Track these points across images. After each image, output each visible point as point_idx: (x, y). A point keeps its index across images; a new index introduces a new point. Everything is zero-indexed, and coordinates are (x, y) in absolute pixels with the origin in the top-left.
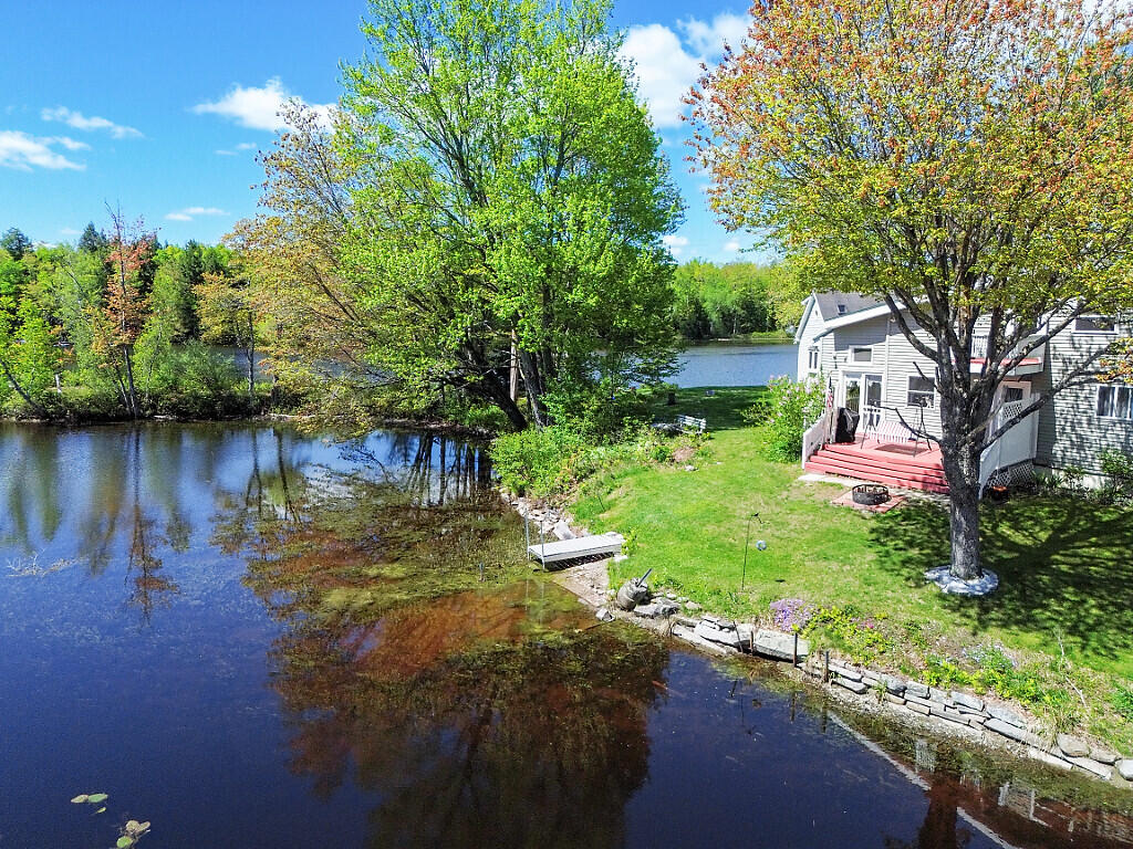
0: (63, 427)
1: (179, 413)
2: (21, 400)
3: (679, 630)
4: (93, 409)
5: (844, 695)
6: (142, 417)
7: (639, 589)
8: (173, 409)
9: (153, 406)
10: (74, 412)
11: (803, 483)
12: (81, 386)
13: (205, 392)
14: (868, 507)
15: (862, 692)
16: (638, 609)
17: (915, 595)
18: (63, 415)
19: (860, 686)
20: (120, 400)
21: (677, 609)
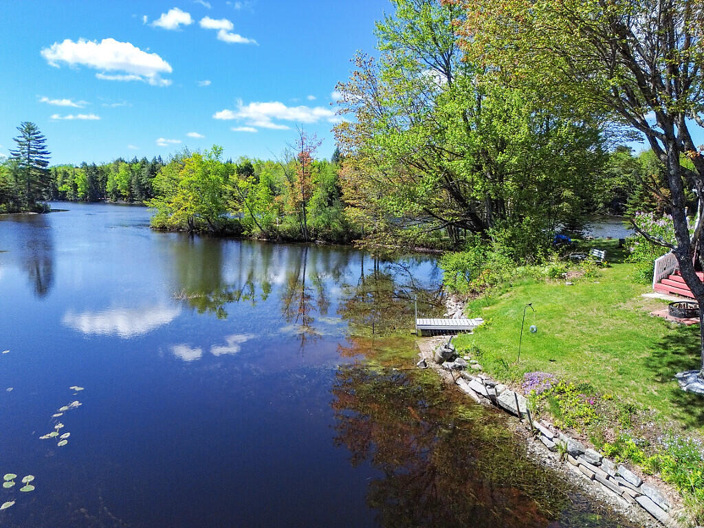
0: (275, 243)
1: (327, 240)
2: (259, 229)
3: (461, 382)
4: (289, 235)
5: (538, 449)
6: (310, 241)
7: (446, 350)
8: (324, 237)
9: (316, 236)
10: (280, 236)
11: (643, 298)
12: (288, 224)
13: (340, 229)
14: (678, 319)
15: (551, 450)
16: (445, 364)
17: (654, 389)
18: (276, 238)
19: (552, 444)
20: (300, 231)
21: (465, 367)
